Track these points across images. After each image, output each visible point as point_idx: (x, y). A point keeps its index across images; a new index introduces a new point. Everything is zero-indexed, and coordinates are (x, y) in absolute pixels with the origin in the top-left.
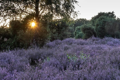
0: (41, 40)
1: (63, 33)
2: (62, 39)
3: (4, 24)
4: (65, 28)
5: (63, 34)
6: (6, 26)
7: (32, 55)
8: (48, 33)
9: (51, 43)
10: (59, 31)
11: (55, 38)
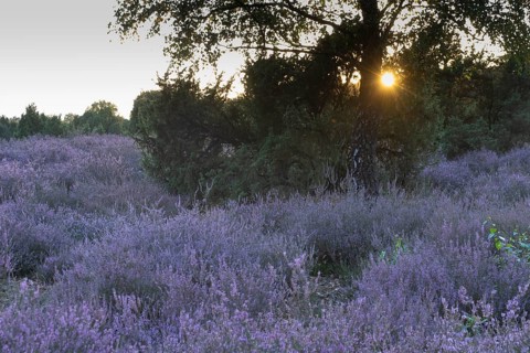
0: (395, 154)
1: (510, 116)
2: (505, 147)
3: (220, 76)
4: (519, 91)
5: (510, 122)
6: (228, 87)
7: (328, 225)
8: (427, 117)
9: (446, 168)
10: (490, 108)
11: (469, 141)
